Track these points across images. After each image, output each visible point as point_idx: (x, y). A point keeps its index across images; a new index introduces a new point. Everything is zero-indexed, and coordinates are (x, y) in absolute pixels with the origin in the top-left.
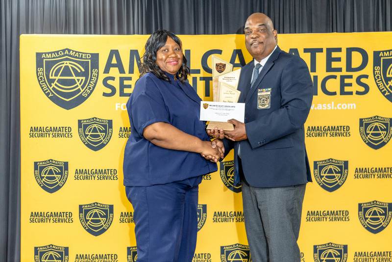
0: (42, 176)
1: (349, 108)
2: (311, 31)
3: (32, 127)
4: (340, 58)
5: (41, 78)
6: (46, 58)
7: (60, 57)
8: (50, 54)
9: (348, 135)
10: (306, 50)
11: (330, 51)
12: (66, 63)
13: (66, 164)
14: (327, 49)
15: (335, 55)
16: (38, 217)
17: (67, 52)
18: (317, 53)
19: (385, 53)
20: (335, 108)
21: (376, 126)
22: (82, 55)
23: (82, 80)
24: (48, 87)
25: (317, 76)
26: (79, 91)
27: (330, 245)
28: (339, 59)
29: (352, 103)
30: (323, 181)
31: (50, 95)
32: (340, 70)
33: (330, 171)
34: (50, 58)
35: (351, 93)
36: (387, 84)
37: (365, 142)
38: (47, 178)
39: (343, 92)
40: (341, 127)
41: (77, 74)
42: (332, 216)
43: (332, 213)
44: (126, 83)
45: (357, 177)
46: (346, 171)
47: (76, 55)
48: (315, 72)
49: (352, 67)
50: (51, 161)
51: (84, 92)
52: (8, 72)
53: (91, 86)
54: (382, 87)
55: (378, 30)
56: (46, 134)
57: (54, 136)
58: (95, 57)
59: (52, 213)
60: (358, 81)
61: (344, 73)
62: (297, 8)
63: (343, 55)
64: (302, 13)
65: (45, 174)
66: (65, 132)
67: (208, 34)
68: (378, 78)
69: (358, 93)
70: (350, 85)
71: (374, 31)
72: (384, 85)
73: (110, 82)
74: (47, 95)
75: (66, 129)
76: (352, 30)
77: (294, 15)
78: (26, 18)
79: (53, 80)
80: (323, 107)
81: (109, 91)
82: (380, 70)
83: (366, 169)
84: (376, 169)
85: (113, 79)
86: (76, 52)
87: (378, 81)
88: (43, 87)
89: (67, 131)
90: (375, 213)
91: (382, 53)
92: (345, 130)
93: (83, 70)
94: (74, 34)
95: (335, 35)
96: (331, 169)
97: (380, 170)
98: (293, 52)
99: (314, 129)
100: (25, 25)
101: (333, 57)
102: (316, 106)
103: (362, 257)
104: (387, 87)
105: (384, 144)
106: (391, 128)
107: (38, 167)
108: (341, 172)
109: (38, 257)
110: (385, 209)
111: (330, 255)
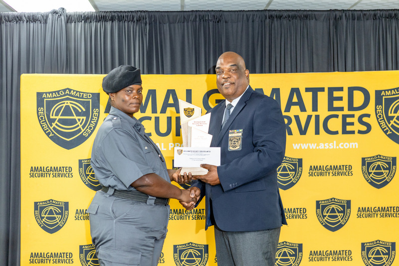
0: (42, 216)
1: (351, 147)
2: (313, 72)
3: (32, 167)
4: (342, 97)
5: (42, 118)
6: (47, 98)
7: (61, 96)
8: (51, 94)
9: (350, 174)
10: (307, 90)
11: (331, 90)
12: (67, 103)
13: (67, 204)
14: (329, 88)
15: (336, 94)
16: (38, 258)
17: (67, 92)
18: (318, 93)
19: (387, 92)
20: (338, 147)
21: (379, 165)
22: (83, 95)
23: (83, 119)
24: (48, 127)
25: (319, 116)
26: (80, 130)
28: (340, 99)
29: (354, 142)
30: (326, 220)
31: (51, 135)
32: (341, 109)
33: (333, 211)
34: (50, 98)
35: (353, 132)
36: (389, 123)
37: (368, 181)
38: (47, 218)
39: (345, 132)
40: (343, 166)
41: (78, 114)
42: (334, 256)
43: (335, 253)
45: (359, 216)
46: (348, 210)
47: (77, 95)
48: (317, 111)
49: (354, 106)
50: (51, 201)
51: (85, 131)
52: (9, 113)
53: (92, 126)
54: (384, 126)
55: (380, 69)
56: (47, 173)
57: (54, 176)
58: (96, 96)
59: (52, 253)
60: (360, 120)
61: (346, 112)
62: (298, 48)
63: (344, 94)
64: (303, 52)
65: (45, 214)
66: (66, 171)
68: (380, 118)
69: (360, 132)
70: (352, 124)
71: (375, 70)
72: (386, 124)
74: (48, 134)
75: (66, 169)
76: (354, 69)
77: (295, 55)
78: (27, 58)
79: (54, 120)
80: (325, 146)
82: (382, 109)
83: (368, 208)
84: (379, 208)
86: (77, 92)
87: (380, 120)
88: (44, 127)
89: (68, 171)
90: (378, 253)
91: (383, 92)
92: (348, 169)
93: (84, 110)
94: (75, 73)
95: (336, 74)
96: (333, 208)
97: (383, 209)
98: (295, 91)
99: (316, 168)
100: (25, 64)
101: (334, 96)
102: (318, 145)
104: (390, 126)
105: (386, 183)
106: (394, 167)
107: (38, 207)
108: (343, 212)
110: (388, 249)
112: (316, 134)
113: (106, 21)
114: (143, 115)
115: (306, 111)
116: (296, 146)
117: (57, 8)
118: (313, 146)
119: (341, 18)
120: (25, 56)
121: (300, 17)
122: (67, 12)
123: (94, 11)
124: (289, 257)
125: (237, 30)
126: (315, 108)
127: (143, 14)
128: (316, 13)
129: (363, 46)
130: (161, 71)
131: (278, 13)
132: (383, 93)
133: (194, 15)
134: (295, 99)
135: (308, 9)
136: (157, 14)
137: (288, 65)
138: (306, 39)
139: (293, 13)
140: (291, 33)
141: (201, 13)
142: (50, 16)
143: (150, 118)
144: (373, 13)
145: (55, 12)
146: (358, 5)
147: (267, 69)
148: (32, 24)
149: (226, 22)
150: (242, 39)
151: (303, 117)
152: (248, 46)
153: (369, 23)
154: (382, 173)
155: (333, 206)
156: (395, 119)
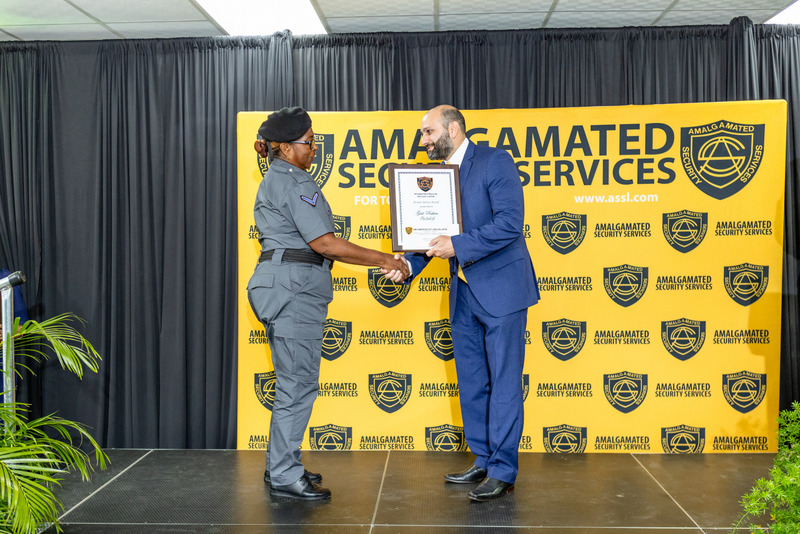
1: (649, 200)
2: (600, 103)
3: (252, 227)
4: (638, 137)
9: (648, 234)
10: (594, 128)
11: (624, 128)
14: (621, 126)
15: (630, 133)
16: (259, 337)
18: (607, 132)
19: (696, 130)
20: (632, 201)
21: (685, 224)
23: (314, 167)
25: (607, 161)
27: (625, 374)
29: (653, 194)
30: (616, 293)
32: (637, 152)
33: (625, 280)
35: (652, 181)
36: (699, 169)
37: (670, 243)
39: (641, 181)
40: (639, 224)
42: (627, 338)
43: (628, 334)
44: (368, 170)
45: (659, 288)
46: (645, 280)
48: (605, 154)
49: (653, 148)
52: (224, 160)
53: (324, 175)
54: (692, 173)
55: (687, 101)
58: (329, 139)
60: (661, 166)
61: (643, 155)
62: (583, 75)
63: (641, 133)
64: (589, 79)
67: (470, 109)
68: (687, 162)
69: (661, 181)
70: (651, 171)
71: (682, 102)
72: (695, 171)
73: (347, 170)
76: (654, 102)
78: (245, 92)
80: (615, 199)
81: (346, 181)
82: (689, 152)
83: (671, 277)
84: (685, 277)
85: (351, 165)
87: (687, 166)
90: (683, 334)
91: (691, 129)
92: (644, 228)
95: (631, 108)
96: (625, 278)
97: (690, 279)
98: (578, 129)
99: (603, 227)
100: (243, 100)
101: (628, 135)
102: (607, 198)
103: (666, 390)
104: (699, 173)
105: (695, 246)
106: (705, 225)
108: (638, 282)
109: (258, 386)
110: (696, 329)
111: (625, 387)
112: (604, 183)
113: (341, 45)
114: (388, 161)
115: (591, 155)
116: (578, 200)
117: (281, 30)
118: (600, 199)
119: (638, 36)
120: (243, 90)
121: (585, 36)
122: (294, 34)
123: (325, 32)
124: (569, 339)
125: (505, 53)
126: (603, 151)
127: (387, 36)
128: (605, 31)
129: (667, 73)
130: (409, 106)
131: (557, 33)
132: (691, 131)
133: (451, 38)
134: (578, 140)
135: (595, 26)
136: (405, 37)
137: (570, 98)
138: (592, 65)
139: (576, 31)
140: (573, 58)
141: (459, 34)
142: (273, 40)
144: (679, 30)
145: (279, 35)
146: (661, 20)
147: (543, 102)
148: (250, 51)
149: (491, 45)
150: (510, 67)
151: (588, 163)
152: (518, 75)
153: (674, 43)
154: (689, 233)
155: (626, 275)
156: (706, 165)
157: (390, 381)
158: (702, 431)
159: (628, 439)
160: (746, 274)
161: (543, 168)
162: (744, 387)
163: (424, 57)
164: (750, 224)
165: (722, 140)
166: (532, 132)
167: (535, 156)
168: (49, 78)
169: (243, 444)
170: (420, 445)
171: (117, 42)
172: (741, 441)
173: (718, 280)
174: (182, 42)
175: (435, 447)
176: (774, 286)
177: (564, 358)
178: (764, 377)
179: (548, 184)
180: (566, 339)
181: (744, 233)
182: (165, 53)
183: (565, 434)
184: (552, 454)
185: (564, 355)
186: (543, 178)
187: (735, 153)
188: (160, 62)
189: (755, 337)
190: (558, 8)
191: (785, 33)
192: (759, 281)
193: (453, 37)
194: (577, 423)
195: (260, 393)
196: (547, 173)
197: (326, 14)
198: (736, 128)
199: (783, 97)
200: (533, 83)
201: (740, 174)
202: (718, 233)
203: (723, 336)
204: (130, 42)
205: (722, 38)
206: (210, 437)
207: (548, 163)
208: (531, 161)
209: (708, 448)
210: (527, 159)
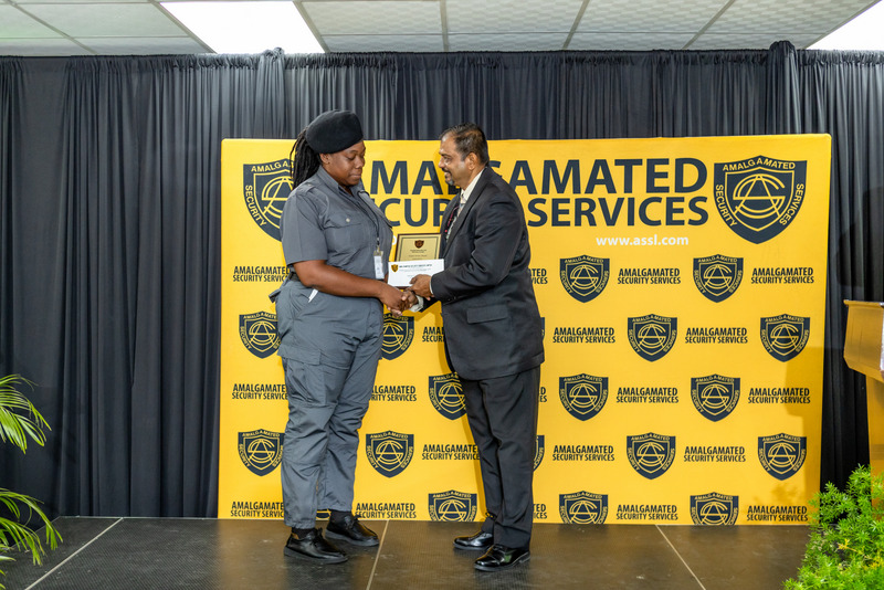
0: (250, 334)
1: (679, 243)
2: (626, 135)
3: (236, 267)
4: (667, 173)
5: (250, 200)
6: (257, 172)
7: (277, 170)
8: (263, 167)
9: (677, 281)
10: (618, 162)
11: (652, 163)
12: (285, 179)
14: (648, 160)
15: (659, 168)
16: (243, 391)
17: (285, 164)
18: (633, 167)
19: (731, 166)
20: (659, 244)
21: (718, 270)
24: (259, 212)
25: (633, 199)
27: (650, 436)
28: (664, 175)
29: (684, 237)
30: (641, 346)
31: (263, 223)
32: (666, 190)
33: (652, 332)
34: (262, 172)
35: (681, 223)
36: (734, 210)
37: (702, 291)
38: (256, 337)
39: (670, 222)
40: (667, 270)
42: (653, 396)
43: (654, 391)
45: (689, 341)
46: (674, 332)
48: (631, 192)
49: (685, 185)
50: (262, 314)
54: (726, 214)
55: (722, 134)
56: (256, 276)
57: (267, 280)
59: (262, 385)
60: (692, 206)
61: (672, 194)
62: (607, 103)
63: (670, 169)
64: (614, 108)
65: (254, 332)
68: (721, 202)
69: (692, 222)
70: (681, 211)
71: (716, 135)
72: (729, 212)
74: (259, 222)
75: (283, 271)
76: (685, 134)
78: (230, 118)
79: (267, 203)
80: (641, 242)
82: (724, 191)
83: (702, 329)
84: (717, 329)
87: (721, 206)
88: (253, 212)
90: (715, 392)
91: (726, 165)
92: (673, 274)
95: (659, 141)
96: (652, 329)
97: (723, 331)
98: (600, 164)
99: (628, 272)
100: (228, 127)
101: (656, 171)
102: (632, 240)
103: (696, 454)
104: (734, 214)
105: (728, 294)
106: (740, 272)
107: (245, 322)
108: (666, 334)
109: (243, 446)
110: (729, 387)
111: (650, 450)
112: (629, 225)
113: (339, 66)
114: (389, 196)
115: (614, 191)
116: (601, 242)
117: (272, 48)
118: (624, 241)
119: (668, 61)
120: (228, 115)
121: (610, 60)
122: (286, 53)
123: (323, 52)
124: (589, 396)
126: (628, 189)
127: (390, 56)
128: (629, 55)
129: (700, 102)
130: (414, 135)
131: (579, 55)
132: (726, 168)
133: (461, 60)
134: (600, 176)
135: (621, 49)
136: (409, 57)
137: (592, 127)
138: (617, 92)
139: (600, 54)
141: (470, 55)
142: (262, 59)
143: (397, 201)
144: (714, 54)
145: (269, 54)
146: (695, 44)
147: (562, 133)
148: (237, 71)
149: (506, 68)
150: (527, 92)
151: (611, 201)
152: (535, 102)
153: (709, 68)
154: (722, 281)
155: (652, 326)
156: (742, 205)
157: (390, 442)
158: (736, 499)
159: (654, 508)
160: (785, 326)
161: (562, 206)
162: (782, 451)
163: (431, 80)
164: (790, 271)
165: (760, 177)
166: (550, 166)
167: (553, 193)
168: (10, 98)
169: (224, 512)
170: (423, 514)
171: (87, 59)
172: (778, 511)
173: (754, 333)
174: (160, 59)
175: (440, 515)
176: (816, 339)
177: (583, 418)
178: (804, 440)
179: (568, 224)
180: (585, 396)
181: (783, 280)
182: (141, 70)
183: (583, 502)
184: (568, 525)
185: (584, 414)
186: (562, 218)
187: (774, 192)
188: (135, 82)
189: (793, 396)
190: (580, 28)
191: (830, 59)
192: (799, 334)
193: (463, 59)
194: (597, 489)
195: (244, 454)
196: (566, 212)
197: (322, 31)
198: (775, 164)
199: (828, 131)
200: (551, 112)
201: (780, 216)
202: (754, 281)
203: (760, 395)
204: (102, 60)
205: (761, 64)
206: (188, 503)
207: (567, 201)
208: (549, 198)
209: (742, 519)
210: (544, 196)
